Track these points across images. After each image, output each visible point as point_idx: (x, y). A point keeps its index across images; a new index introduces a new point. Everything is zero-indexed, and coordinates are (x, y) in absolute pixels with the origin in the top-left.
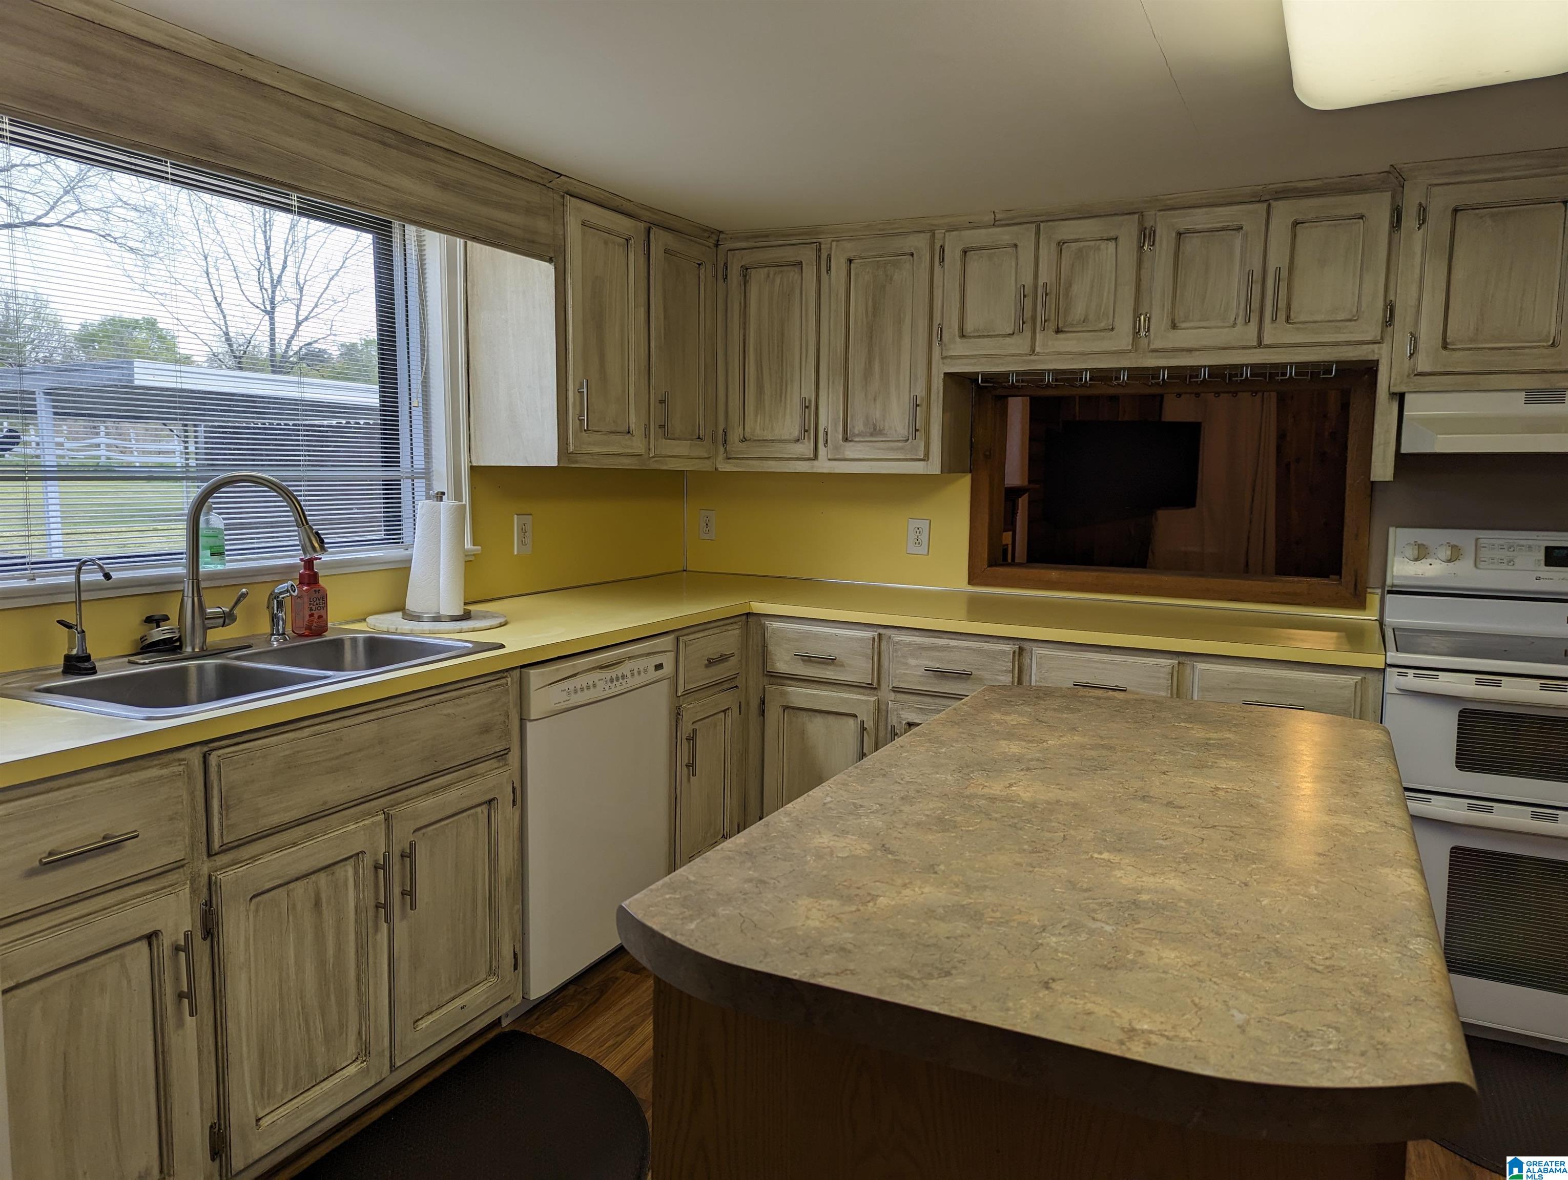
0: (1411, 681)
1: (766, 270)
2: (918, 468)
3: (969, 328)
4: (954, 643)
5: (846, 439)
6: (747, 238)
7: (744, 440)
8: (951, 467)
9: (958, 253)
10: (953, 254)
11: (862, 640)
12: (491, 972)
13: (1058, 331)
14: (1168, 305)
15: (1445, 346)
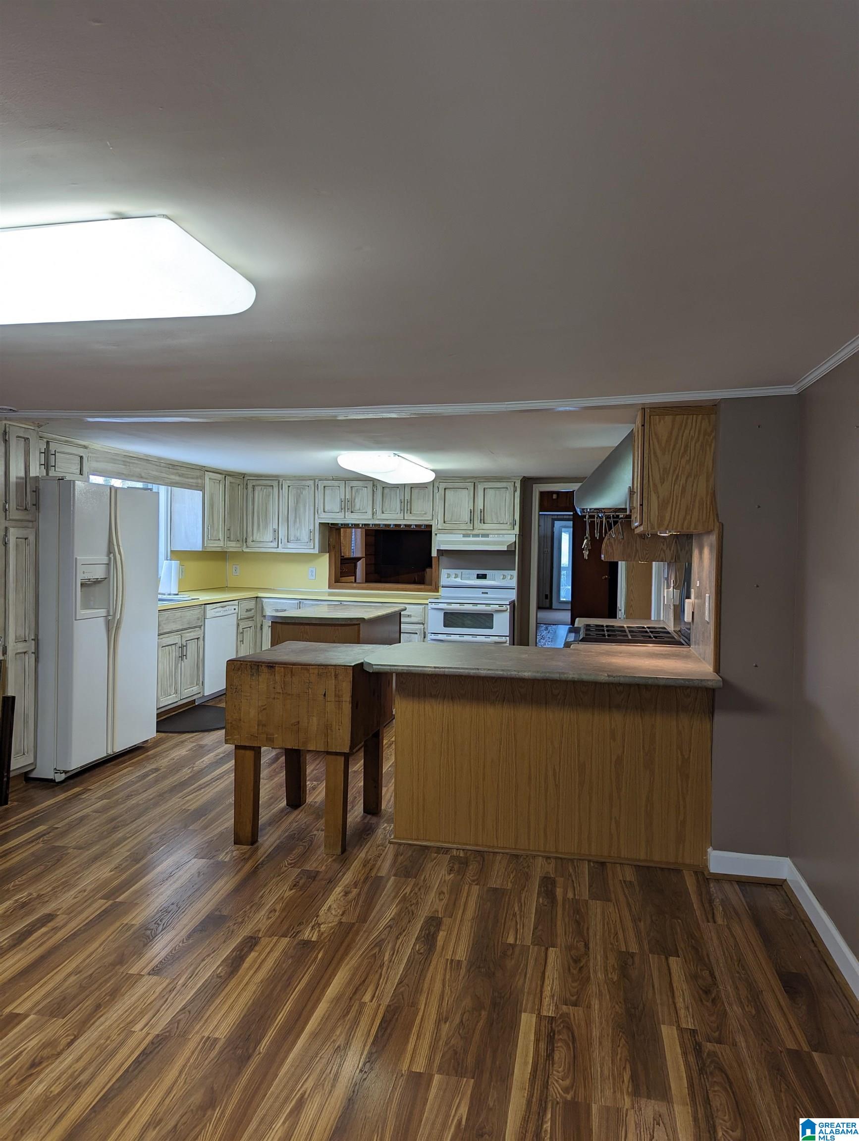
0: (434, 606)
1: (260, 487)
2: (312, 551)
3: (326, 510)
4: (322, 603)
5: (288, 542)
6: (254, 477)
7: (253, 541)
8: (322, 550)
9: (323, 487)
10: (321, 487)
11: (294, 603)
12: (197, 684)
13: (352, 512)
14: (381, 507)
15: (444, 522)
